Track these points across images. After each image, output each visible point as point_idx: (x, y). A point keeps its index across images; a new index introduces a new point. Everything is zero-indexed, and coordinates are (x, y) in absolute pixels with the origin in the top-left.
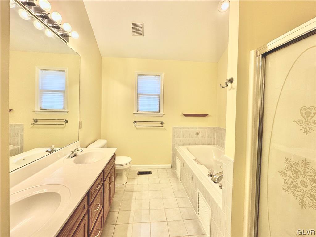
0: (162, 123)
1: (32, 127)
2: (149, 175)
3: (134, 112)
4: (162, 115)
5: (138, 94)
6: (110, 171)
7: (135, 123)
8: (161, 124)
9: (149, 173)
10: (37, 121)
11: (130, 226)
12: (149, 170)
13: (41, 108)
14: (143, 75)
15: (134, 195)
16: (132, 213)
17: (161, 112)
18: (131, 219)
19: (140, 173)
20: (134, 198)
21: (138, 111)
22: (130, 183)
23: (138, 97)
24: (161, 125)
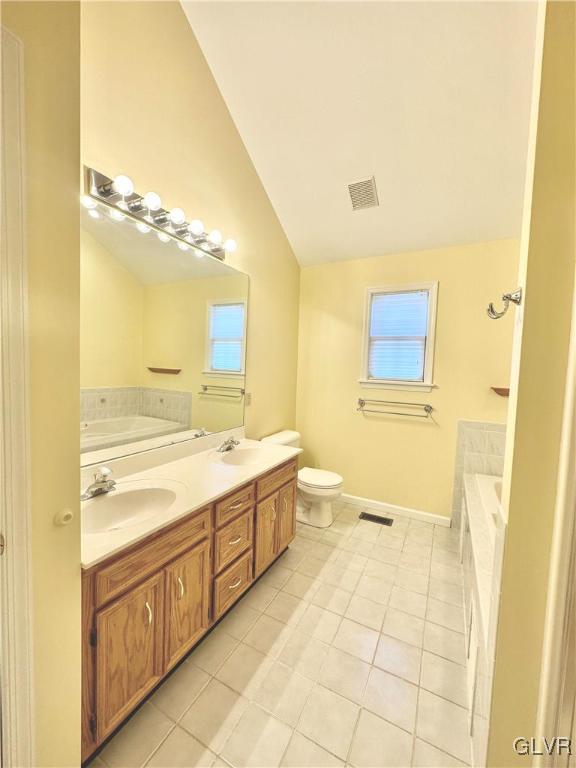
0: (429, 409)
1: (201, 398)
2: (385, 527)
3: (361, 380)
4: (429, 390)
5: (370, 340)
6: (278, 489)
7: (362, 403)
8: (426, 410)
9: (386, 522)
10: (206, 389)
11: (303, 605)
12: (389, 517)
13: (212, 369)
14: (385, 293)
15: (336, 553)
16: (316, 585)
17: (428, 382)
18: (309, 594)
19: (366, 517)
20: (332, 559)
21: (369, 376)
22: (337, 530)
23: (370, 345)
24: (425, 414)
